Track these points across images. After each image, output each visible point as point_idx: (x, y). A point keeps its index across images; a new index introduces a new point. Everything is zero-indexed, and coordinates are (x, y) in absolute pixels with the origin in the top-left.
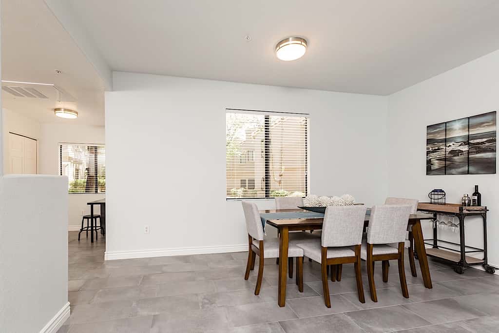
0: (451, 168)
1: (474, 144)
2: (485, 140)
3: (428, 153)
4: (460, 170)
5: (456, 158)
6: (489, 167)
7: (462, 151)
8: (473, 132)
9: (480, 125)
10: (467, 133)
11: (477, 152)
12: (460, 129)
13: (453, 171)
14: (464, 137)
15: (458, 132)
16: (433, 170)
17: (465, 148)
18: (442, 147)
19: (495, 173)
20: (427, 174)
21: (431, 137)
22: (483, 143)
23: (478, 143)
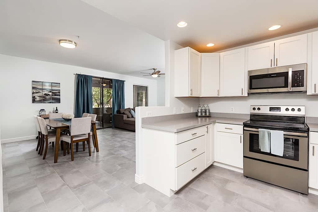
0: (45, 101)
1: (54, 92)
2: (57, 92)
3: (33, 93)
4: (49, 101)
5: (47, 97)
6: (58, 101)
7: (49, 95)
8: (53, 88)
9: (56, 86)
10: (51, 88)
11: (55, 96)
12: (48, 86)
13: (46, 102)
14: (50, 89)
15: (48, 87)
16: (37, 101)
17: (51, 94)
18: (41, 92)
19: (60, 103)
20: (33, 103)
21: (34, 86)
22: (57, 93)
23: (55, 93)
